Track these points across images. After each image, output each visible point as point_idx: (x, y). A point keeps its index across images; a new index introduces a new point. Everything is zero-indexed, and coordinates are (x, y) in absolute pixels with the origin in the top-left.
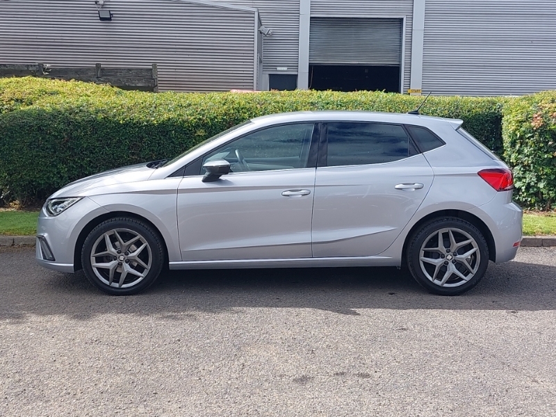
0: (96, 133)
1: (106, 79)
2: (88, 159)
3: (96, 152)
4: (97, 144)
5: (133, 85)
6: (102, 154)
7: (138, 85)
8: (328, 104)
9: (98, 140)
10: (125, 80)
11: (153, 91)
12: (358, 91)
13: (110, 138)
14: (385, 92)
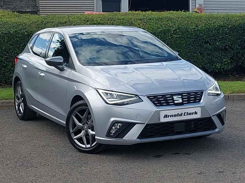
0: (10, 41)
1: (7, 7)
2: (6, 57)
3: (11, 52)
4: (11, 47)
5: (24, 11)
6: (14, 53)
7: (27, 10)
8: (150, 19)
9: (11, 45)
10: (19, 7)
11: (37, 14)
12: (167, 11)
13: (19, 44)
14: (184, 11)
